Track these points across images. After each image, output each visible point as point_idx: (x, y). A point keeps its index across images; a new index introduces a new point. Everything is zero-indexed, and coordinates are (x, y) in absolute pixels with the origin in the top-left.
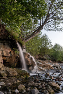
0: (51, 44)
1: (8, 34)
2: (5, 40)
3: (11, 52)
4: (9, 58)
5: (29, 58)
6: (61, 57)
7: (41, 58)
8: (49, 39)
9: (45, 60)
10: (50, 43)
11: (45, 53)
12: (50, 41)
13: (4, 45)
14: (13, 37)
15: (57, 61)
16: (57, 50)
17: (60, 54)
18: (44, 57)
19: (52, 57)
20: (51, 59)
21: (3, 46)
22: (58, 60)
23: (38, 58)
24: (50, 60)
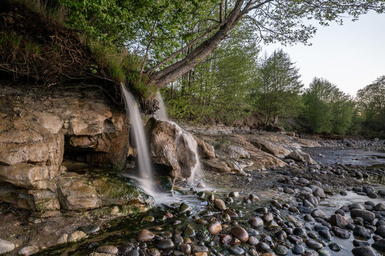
0: (299, 80)
1: (94, 61)
2: (82, 81)
3: (113, 121)
4: (108, 138)
5: (174, 138)
6: (331, 121)
7: (264, 124)
8: (291, 67)
9: (276, 130)
10: (294, 78)
11: (275, 109)
12: (296, 72)
13: (83, 97)
14: (107, 69)
15: (316, 133)
16: (322, 98)
17: (329, 114)
18: (273, 122)
19: (303, 119)
20: (300, 127)
21: (77, 102)
22: (320, 130)
23: (254, 125)
24: (294, 129)
